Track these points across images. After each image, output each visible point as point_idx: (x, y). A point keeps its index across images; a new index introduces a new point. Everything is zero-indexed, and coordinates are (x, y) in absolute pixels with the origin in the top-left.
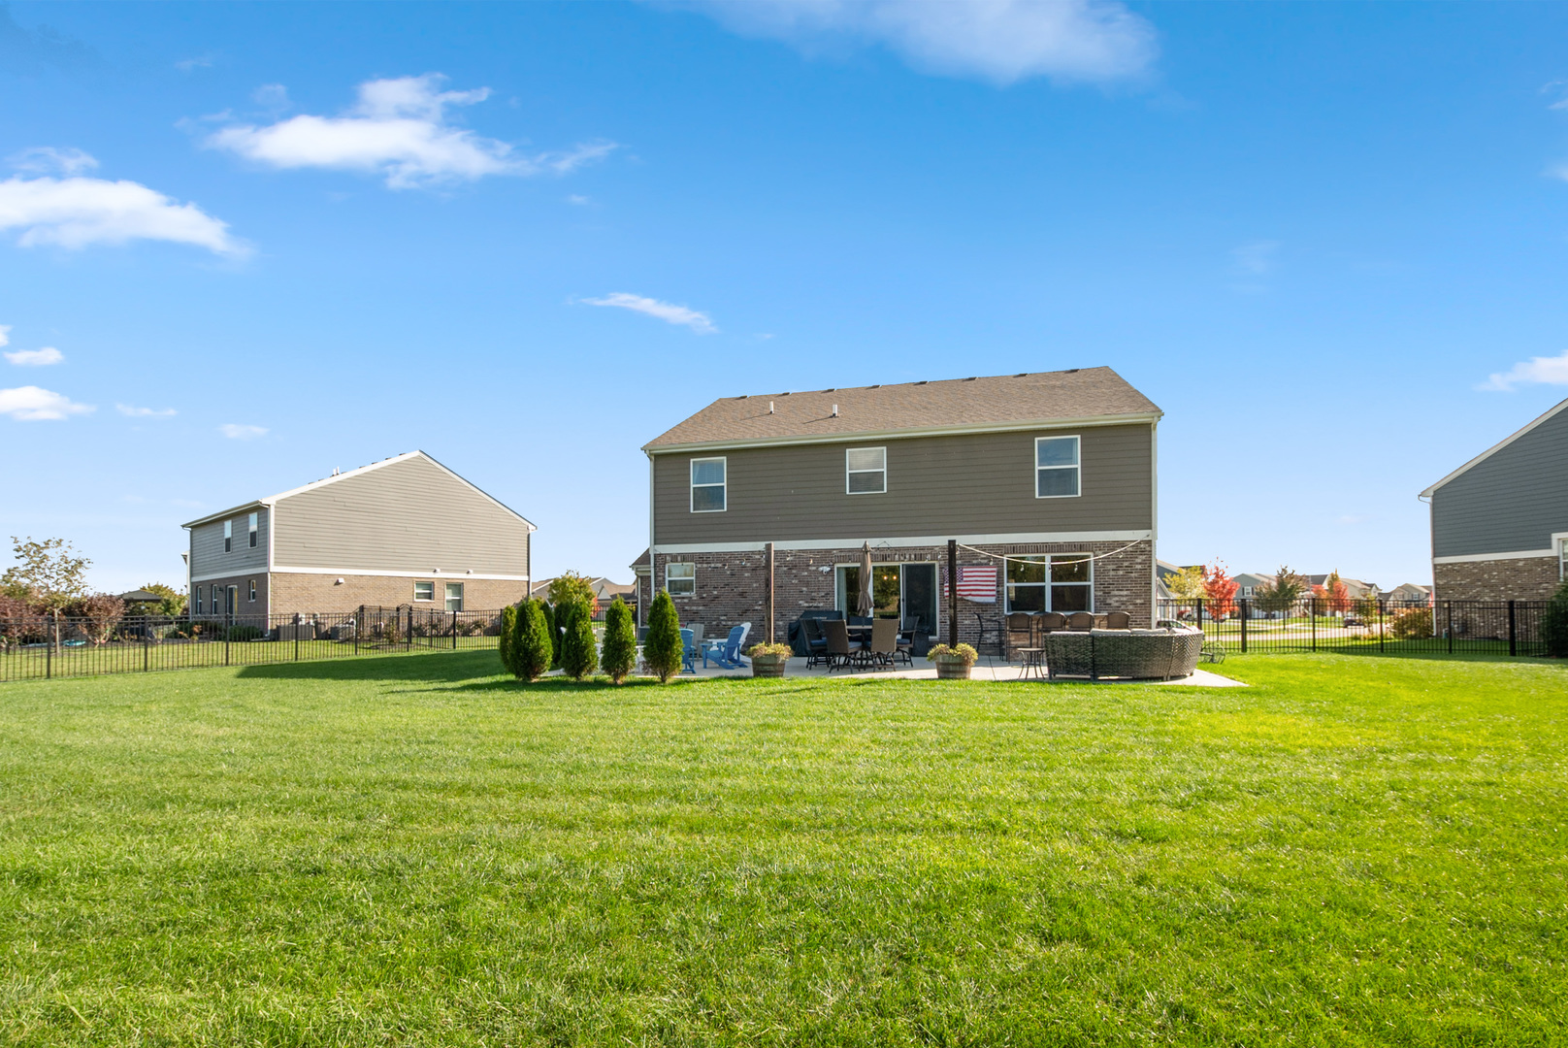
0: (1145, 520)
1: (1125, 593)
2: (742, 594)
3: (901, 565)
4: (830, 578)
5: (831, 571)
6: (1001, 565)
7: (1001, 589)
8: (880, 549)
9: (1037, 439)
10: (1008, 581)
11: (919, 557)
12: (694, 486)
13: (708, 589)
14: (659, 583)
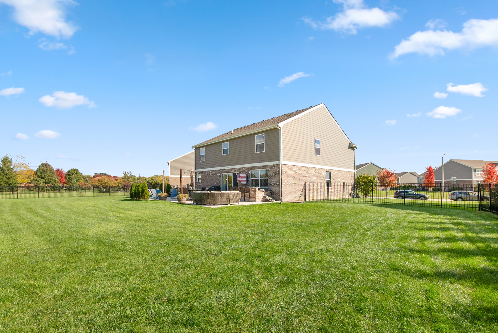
0: (278, 158)
1: (275, 181)
2: (207, 182)
3: (232, 173)
4: (220, 177)
5: (220, 175)
6: (250, 173)
7: (249, 180)
8: (228, 169)
9: (256, 136)
10: (252, 178)
11: (235, 171)
12: (200, 155)
13: (203, 180)
14: (196, 179)
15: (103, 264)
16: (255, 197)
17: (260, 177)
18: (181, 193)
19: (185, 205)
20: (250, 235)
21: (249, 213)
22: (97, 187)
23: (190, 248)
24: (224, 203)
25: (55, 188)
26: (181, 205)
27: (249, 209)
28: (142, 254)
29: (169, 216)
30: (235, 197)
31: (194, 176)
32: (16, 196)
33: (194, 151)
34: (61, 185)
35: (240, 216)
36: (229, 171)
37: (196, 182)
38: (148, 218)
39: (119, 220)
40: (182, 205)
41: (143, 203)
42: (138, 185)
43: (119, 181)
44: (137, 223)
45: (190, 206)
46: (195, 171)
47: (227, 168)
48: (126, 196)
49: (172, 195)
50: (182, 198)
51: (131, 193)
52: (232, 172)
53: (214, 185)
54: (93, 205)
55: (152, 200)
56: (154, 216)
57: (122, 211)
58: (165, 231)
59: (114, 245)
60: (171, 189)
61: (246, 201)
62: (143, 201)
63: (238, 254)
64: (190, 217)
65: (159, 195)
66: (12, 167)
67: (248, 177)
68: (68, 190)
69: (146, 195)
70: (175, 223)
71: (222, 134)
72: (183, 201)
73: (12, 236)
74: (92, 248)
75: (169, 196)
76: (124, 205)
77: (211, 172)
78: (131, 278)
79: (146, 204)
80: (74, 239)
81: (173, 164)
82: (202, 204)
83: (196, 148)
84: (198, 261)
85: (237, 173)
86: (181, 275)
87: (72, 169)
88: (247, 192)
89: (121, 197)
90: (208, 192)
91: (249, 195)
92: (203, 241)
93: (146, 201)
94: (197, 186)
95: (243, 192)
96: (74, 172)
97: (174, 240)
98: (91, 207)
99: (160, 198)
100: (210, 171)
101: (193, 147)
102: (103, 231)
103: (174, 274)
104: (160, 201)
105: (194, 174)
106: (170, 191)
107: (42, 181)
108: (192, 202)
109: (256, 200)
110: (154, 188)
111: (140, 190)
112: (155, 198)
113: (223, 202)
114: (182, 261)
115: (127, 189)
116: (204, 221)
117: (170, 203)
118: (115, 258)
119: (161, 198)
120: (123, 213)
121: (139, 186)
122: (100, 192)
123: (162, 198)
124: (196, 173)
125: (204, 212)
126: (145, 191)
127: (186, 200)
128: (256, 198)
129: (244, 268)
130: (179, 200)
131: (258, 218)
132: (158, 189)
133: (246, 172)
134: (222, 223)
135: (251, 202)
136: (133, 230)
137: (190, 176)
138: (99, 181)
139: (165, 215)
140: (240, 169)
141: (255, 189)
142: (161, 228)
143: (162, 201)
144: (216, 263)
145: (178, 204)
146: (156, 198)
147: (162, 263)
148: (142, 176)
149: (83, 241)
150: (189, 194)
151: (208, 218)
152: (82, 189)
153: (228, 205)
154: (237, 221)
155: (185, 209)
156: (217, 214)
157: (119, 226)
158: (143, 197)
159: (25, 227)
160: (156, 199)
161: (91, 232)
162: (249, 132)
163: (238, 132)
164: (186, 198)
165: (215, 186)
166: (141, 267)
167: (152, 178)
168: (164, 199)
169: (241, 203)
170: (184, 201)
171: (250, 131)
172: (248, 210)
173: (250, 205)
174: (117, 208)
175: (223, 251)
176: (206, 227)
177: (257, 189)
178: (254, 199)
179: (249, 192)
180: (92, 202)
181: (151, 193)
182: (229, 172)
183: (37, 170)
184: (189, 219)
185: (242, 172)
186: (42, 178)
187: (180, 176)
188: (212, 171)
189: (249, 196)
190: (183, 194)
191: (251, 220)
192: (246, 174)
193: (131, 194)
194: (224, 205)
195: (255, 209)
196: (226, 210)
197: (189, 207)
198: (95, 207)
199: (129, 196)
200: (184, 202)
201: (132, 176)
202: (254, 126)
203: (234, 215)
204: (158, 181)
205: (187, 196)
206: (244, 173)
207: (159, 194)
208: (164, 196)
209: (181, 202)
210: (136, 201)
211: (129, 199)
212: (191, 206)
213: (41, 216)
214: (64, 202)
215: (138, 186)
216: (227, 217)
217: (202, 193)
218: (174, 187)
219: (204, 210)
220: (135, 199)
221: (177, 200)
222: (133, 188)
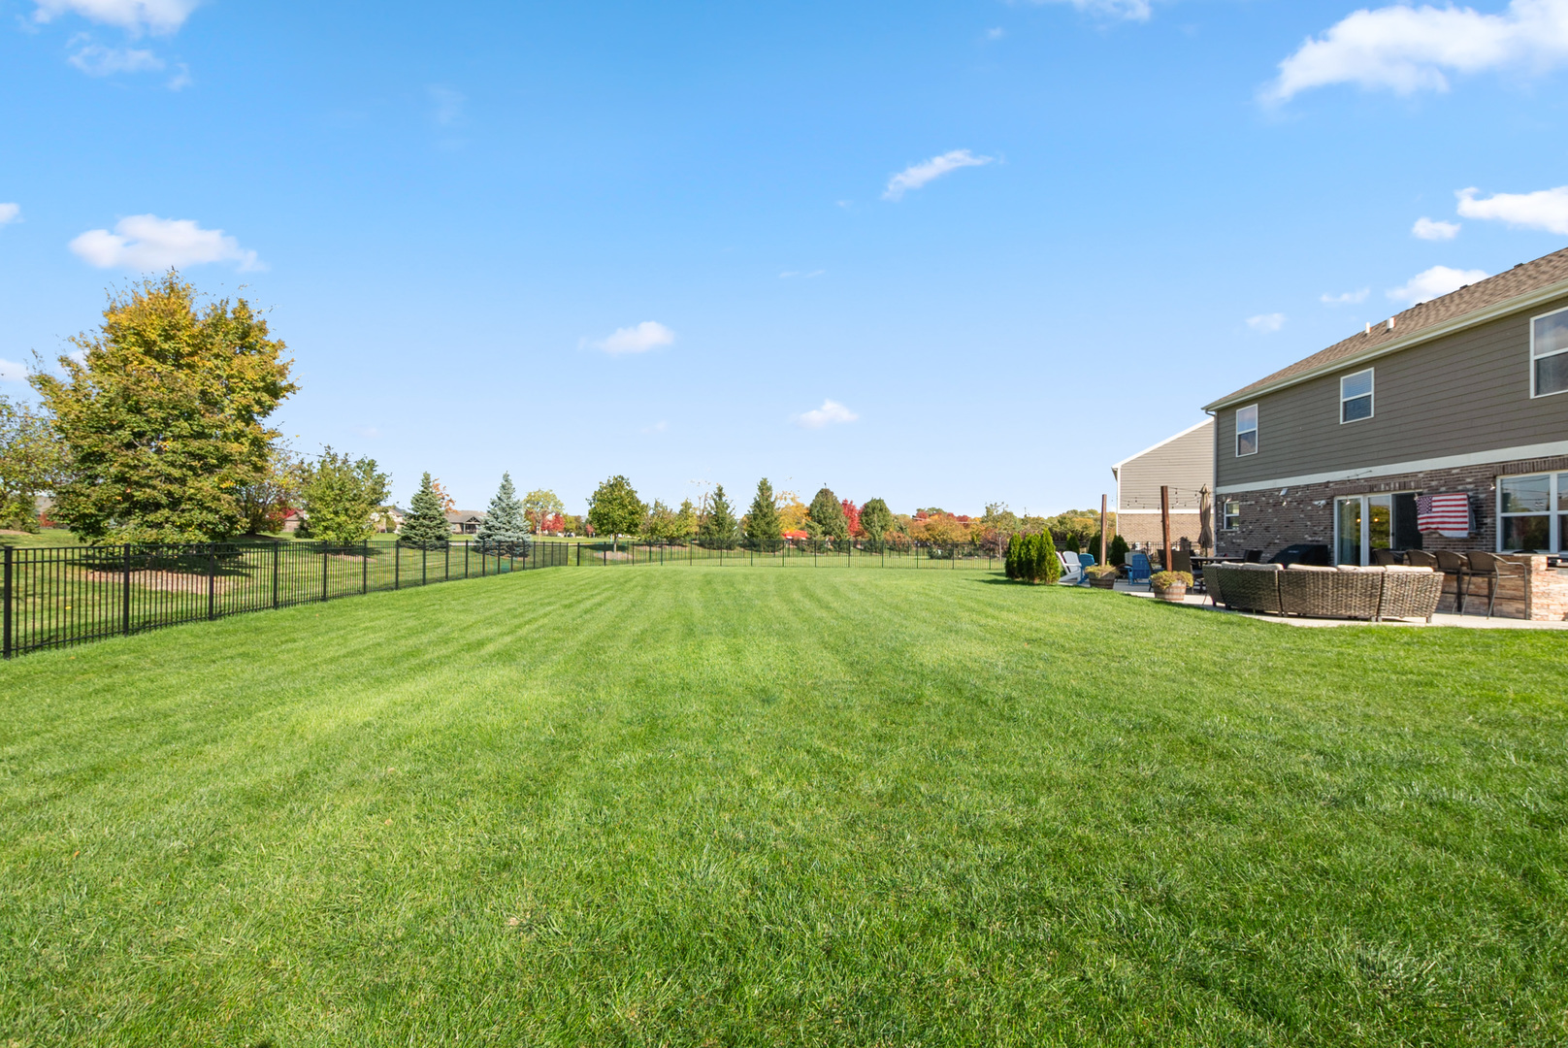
2: (1267, 529)
3: (1390, 494)
4: (1328, 512)
5: (1330, 504)
6: (1494, 491)
7: (1488, 520)
8: (1366, 479)
9: (1533, 319)
10: (1505, 509)
11: (1403, 486)
12: (1238, 433)
13: (1246, 524)
14: (1218, 519)
15: (968, 745)
16: (1526, 599)
17: (1560, 508)
18: (1165, 567)
19: (1181, 609)
20: (1513, 758)
21: (1490, 664)
22: (923, 544)
23: (1221, 756)
24: (1353, 613)
25: (840, 546)
26: (1166, 607)
27: (1488, 646)
28: (1064, 741)
29: (1129, 638)
30: (1408, 590)
31: (1212, 511)
32: (779, 561)
33: (1212, 419)
34: (852, 539)
35: (1444, 671)
36: (1372, 486)
37: (1217, 532)
38: (1065, 636)
39: (988, 636)
40: (1170, 607)
41: (1042, 592)
42: (1027, 539)
43: (974, 528)
44: (1036, 650)
45: (1200, 613)
46: (1215, 492)
47: (1362, 473)
48: (993, 572)
49: (1131, 574)
50: (1170, 584)
51: (1007, 561)
52: (1385, 491)
53: (1298, 542)
54: (922, 591)
55: (1069, 586)
56: (1082, 635)
57: (990, 611)
58: (1122, 684)
59: (986, 701)
60: (1126, 554)
61: (1470, 610)
62: (1043, 588)
63: (1449, 825)
64: (1207, 651)
65: (1090, 573)
66: (772, 500)
67: (1478, 511)
68: (864, 550)
69: (1050, 569)
70: (1154, 663)
71: (1335, 343)
72: (1172, 594)
73: (789, 644)
74: (937, 699)
75: (1121, 577)
76: (994, 596)
77: (1282, 493)
78: (1042, 801)
79: (1054, 595)
80: (896, 669)
81: (1130, 475)
82: (1250, 611)
83: (1219, 411)
84: (1259, 807)
85: (1420, 494)
86: (1201, 835)
87: (873, 501)
88: (1474, 575)
89: (980, 572)
90: (1276, 568)
91: (1485, 585)
92: (1274, 742)
93: (1050, 589)
94: (1222, 544)
95: (1453, 572)
96: (874, 509)
97: (1159, 717)
98: (918, 593)
99: (1093, 582)
100: (1280, 490)
101: (1207, 409)
102: (955, 659)
103: (1173, 824)
104: (1092, 590)
105: (1210, 501)
106: (1124, 561)
107: (819, 529)
108: (1208, 601)
109: (1534, 610)
110: (1071, 550)
111: (1034, 553)
112: (1076, 579)
113: (1348, 607)
114: (1196, 792)
115: (993, 550)
116: (1267, 670)
117: (1128, 597)
118: (992, 735)
119: (1096, 579)
120: (993, 617)
121: (1030, 542)
122: (932, 557)
123: (1099, 580)
124: (1218, 498)
125: (1259, 640)
126: (1048, 557)
127: (1184, 591)
128: (1534, 600)
129: (1493, 889)
130: (1159, 590)
131: (1552, 691)
132: (1084, 551)
133: (1471, 486)
134: (1352, 688)
135: (1501, 616)
136: (1027, 667)
137: (1198, 511)
138: (928, 528)
139: (1115, 636)
140: (1433, 474)
141: (1528, 562)
142: (1110, 672)
143: (1101, 591)
144: (1342, 834)
145: (1157, 602)
146: (1079, 579)
147: (1128, 780)
148: (1033, 515)
149: (914, 677)
150: (1194, 572)
151: (1280, 664)
152: (892, 550)
153: (1373, 624)
154: (1431, 691)
155: (1184, 624)
156: (1323, 651)
157: (991, 650)
158: (1043, 576)
159: (805, 629)
160: (1080, 582)
161: (929, 656)
162: (1489, 308)
163: (1422, 321)
164: (1184, 585)
165: (1304, 546)
166: (1067, 776)
167: (1062, 521)
168: (1106, 583)
169: (1440, 620)
170: (1177, 594)
171: (1497, 306)
172: (1487, 654)
173: (1497, 630)
174: (978, 601)
175: (1369, 797)
176: (1280, 695)
177: (1539, 560)
178: (1522, 606)
179: (1489, 572)
180: (918, 583)
181: (1065, 565)
182: (1372, 490)
183: (812, 505)
184: (1204, 657)
185: (1443, 489)
186: (820, 522)
187: (1160, 512)
188: (1290, 489)
189: (1485, 592)
190: (1173, 569)
191: (1512, 696)
192: (1469, 498)
193: (1008, 565)
194: (1350, 618)
195: (1530, 651)
196: (1365, 642)
197: (1196, 617)
198: (927, 595)
199: (1004, 571)
200: (1175, 597)
201: (1008, 513)
202: (1523, 278)
203: (1410, 663)
204: (1078, 528)
205: (1189, 577)
206: (1458, 492)
207: (1090, 569)
208: (1104, 574)
209: (1167, 597)
210: (1023, 587)
211: (1005, 578)
212: (1207, 614)
213: (828, 608)
214: (863, 578)
215: (1026, 542)
216: (1374, 670)
217: (1248, 571)
218: (1134, 546)
219: (1262, 633)
220: (1020, 579)
221: (1149, 591)
222: (1013, 548)
